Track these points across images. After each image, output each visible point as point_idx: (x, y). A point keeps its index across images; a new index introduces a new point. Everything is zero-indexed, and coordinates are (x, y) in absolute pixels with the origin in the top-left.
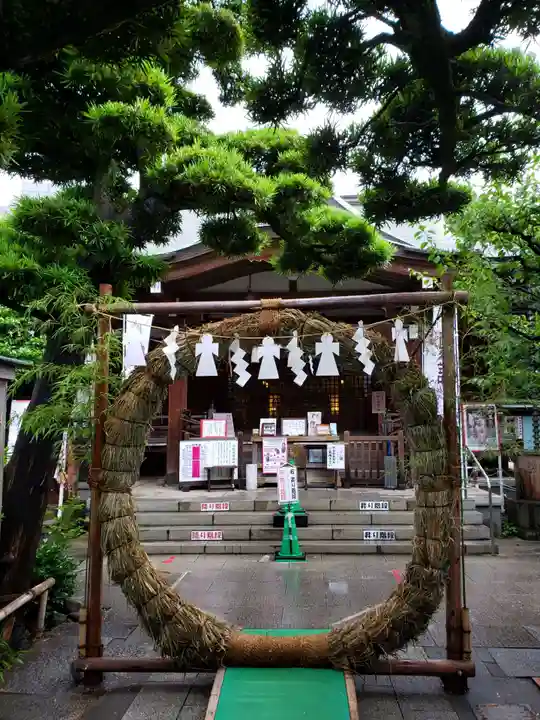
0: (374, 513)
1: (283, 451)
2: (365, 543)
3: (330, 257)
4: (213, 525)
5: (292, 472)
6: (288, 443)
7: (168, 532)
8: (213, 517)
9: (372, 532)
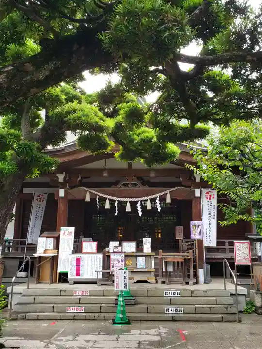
0: (172, 298)
1: (122, 261)
2: (166, 315)
3: (146, 155)
4: (80, 303)
5: (125, 273)
6: (125, 256)
7: (53, 307)
8: (80, 298)
9: (170, 308)
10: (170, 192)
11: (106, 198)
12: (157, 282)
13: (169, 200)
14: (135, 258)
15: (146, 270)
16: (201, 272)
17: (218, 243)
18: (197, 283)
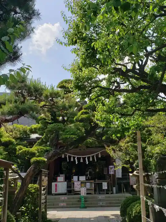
1: (80, 185)
4: (64, 202)
5: (85, 189)
6: (81, 183)
7: (54, 204)
8: (64, 200)
9: (100, 203)
10: (100, 153)
11: (71, 156)
12: (95, 194)
13: (100, 156)
14: (85, 183)
15: (90, 189)
16: (114, 188)
17: (122, 176)
18: (112, 193)
